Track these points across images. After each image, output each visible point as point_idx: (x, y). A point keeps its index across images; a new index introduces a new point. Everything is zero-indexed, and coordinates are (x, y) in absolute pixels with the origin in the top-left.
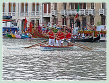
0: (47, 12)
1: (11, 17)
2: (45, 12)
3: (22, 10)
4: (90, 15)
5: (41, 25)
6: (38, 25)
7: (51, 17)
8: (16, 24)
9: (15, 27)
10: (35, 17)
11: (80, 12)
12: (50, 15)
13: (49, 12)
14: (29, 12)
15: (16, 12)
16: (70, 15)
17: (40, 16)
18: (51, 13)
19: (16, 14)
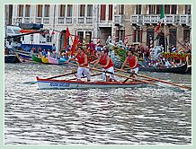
0: (107, 18)
1: (42, 26)
2: (103, 18)
3: (62, 14)
4: (184, 25)
5: (95, 41)
6: (90, 41)
7: (113, 27)
8: (49, 39)
9: (47, 44)
10: (85, 27)
11: (165, 19)
12: (112, 24)
13: (111, 18)
14: (73, 17)
15: (51, 17)
16: (148, 25)
17: (94, 25)
18: (113, 21)
19: (51, 22)
